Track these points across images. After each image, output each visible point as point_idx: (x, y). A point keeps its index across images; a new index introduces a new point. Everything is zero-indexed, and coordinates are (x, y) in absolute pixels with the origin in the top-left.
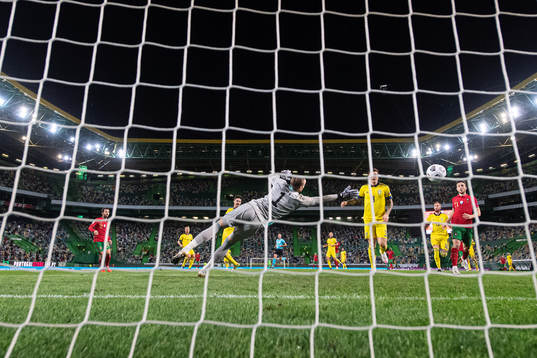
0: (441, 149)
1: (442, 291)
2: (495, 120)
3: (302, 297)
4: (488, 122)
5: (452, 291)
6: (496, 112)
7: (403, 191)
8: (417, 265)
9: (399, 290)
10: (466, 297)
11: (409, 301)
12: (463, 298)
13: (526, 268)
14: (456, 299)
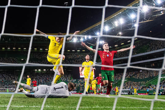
0: (87, 38)
1: (87, 104)
2: (112, 25)
3: (22, 106)
4: (109, 26)
5: (92, 104)
6: (112, 21)
7: (69, 58)
8: (76, 92)
9: (67, 103)
10: (98, 107)
11: (72, 108)
12: (97, 107)
13: (126, 93)
14: (94, 107)
